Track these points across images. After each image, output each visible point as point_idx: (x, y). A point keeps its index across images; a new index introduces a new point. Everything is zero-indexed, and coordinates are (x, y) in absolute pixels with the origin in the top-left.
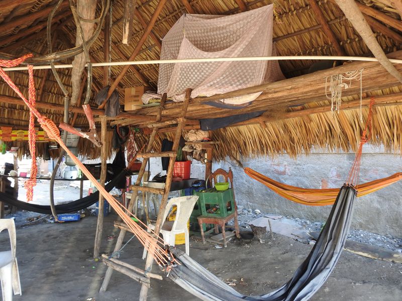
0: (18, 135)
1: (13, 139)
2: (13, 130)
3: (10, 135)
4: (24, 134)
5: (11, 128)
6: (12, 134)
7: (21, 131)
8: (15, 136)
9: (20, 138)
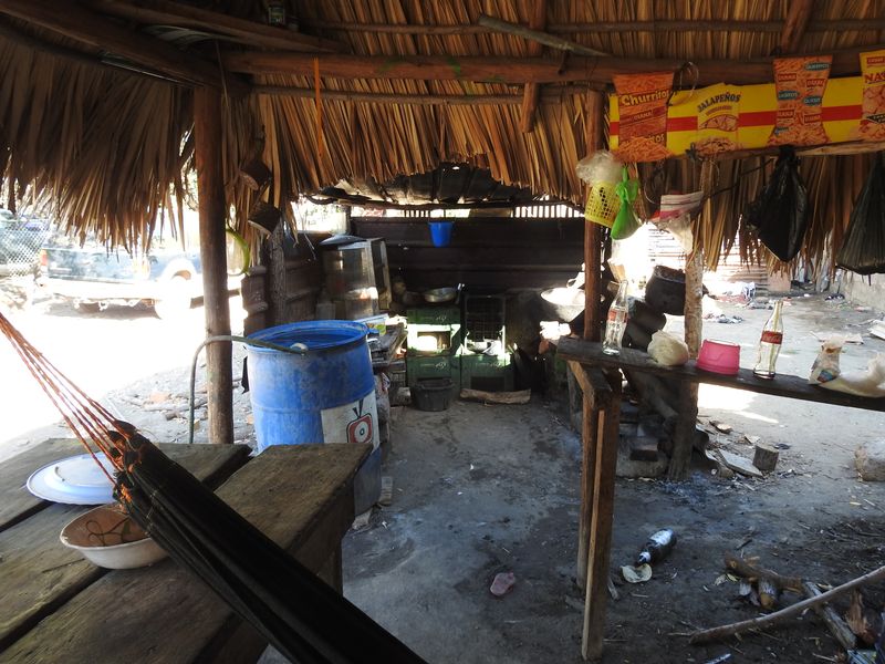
0: (702, 118)
1: (677, 143)
2: (675, 88)
3: (662, 121)
4: (737, 109)
5: (669, 79)
6: (673, 113)
7: (719, 89)
8: (688, 124)
9: (713, 134)
